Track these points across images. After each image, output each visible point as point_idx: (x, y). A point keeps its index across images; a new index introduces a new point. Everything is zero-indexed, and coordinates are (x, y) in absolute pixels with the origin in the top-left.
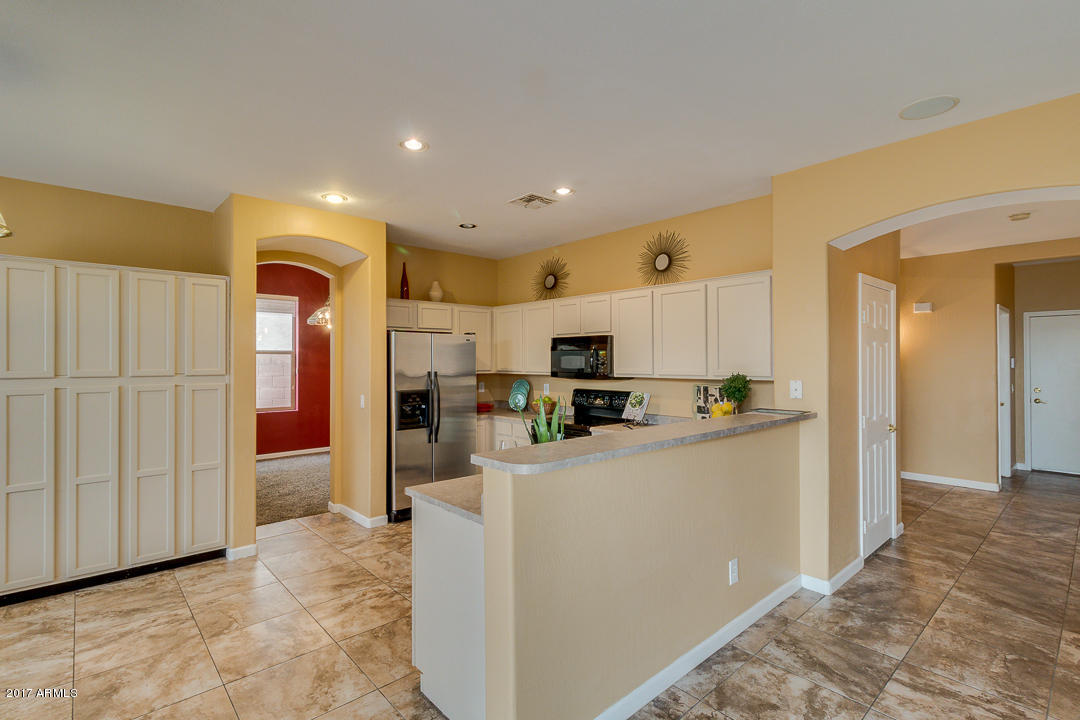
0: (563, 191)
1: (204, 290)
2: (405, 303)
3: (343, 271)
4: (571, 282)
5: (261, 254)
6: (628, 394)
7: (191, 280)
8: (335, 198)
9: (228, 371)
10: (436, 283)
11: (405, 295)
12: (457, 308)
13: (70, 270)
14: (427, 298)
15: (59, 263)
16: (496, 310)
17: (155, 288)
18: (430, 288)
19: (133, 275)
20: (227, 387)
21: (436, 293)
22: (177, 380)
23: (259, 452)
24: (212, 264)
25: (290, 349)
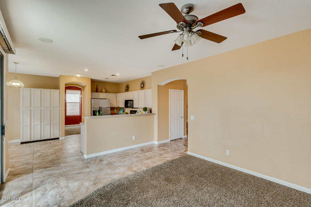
0: (118, 74)
1: (56, 92)
2: (97, 93)
3: (84, 87)
4: (130, 89)
5: (66, 85)
6: (137, 111)
7: (52, 90)
8: (78, 76)
9: (59, 106)
10: (104, 89)
11: (97, 91)
12: (108, 94)
13: (33, 89)
14: (102, 92)
15: (31, 88)
16: (117, 94)
17: (47, 92)
18: (102, 90)
19: (43, 90)
20: (59, 109)
21: (104, 91)
22: (51, 108)
23: (65, 125)
24: (57, 87)
25: (79, 102)
